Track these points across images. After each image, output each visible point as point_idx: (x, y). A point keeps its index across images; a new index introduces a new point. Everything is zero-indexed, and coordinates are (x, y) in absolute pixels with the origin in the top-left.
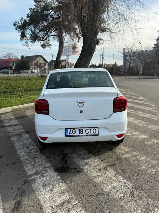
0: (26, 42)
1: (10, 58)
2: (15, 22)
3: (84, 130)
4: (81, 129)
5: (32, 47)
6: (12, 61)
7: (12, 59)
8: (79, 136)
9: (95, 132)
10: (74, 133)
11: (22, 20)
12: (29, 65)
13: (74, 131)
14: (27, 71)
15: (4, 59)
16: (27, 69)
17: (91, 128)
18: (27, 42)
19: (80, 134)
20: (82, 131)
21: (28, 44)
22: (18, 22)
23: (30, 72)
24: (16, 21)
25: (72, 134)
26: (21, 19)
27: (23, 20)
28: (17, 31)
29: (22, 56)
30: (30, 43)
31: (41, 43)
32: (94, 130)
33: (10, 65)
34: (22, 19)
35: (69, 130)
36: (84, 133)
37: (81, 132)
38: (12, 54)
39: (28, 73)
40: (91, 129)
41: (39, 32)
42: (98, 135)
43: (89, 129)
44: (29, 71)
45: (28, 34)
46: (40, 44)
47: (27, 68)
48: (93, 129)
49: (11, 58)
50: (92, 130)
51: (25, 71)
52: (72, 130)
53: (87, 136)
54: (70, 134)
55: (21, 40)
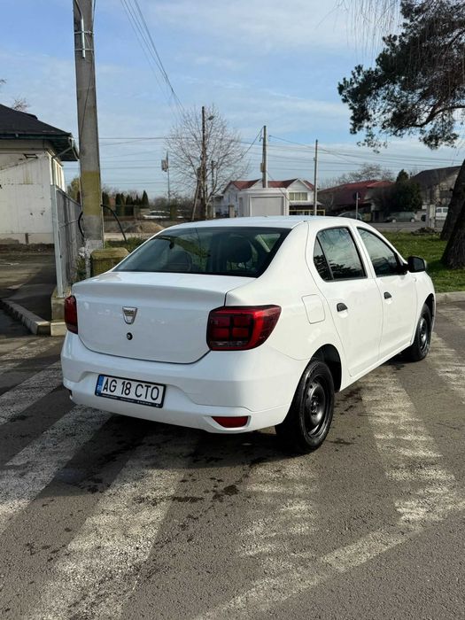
0: (367, 136)
1: (372, 179)
2: (342, 83)
3: (134, 384)
4: (127, 382)
5: (386, 147)
6: (372, 188)
7: (374, 181)
8: (119, 398)
9: (154, 396)
10: (113, 389)
11: (359, 75)
12: (419, 197)
13: (114, 383)
14: (408, 215)
15: (354, 182)
16: (411, 210)
17: (148, 384)
18: (371, 135)
19: (124, 395)
20: (129, 389)
21: (375, 138)
22: (348, 80)
23: (420, 219)
24: (344, 79)
25: (109, 393)
26: (355, 71)
27: (361, 73)
28: (346, 105)
29: (403, 171)
30: (382, 137)
31: (422, 132)
32: (155, 391)
33: (366, 198)
34: (359, 72)
35: (105, 379)
36: (132, 396)
37: (127, 388)
38: (378, 169)
39: (413, 221)
40: (148, 387)
41: (420, 100)
42: (161, 406)
43: (144, 384)
44: (417, 217)
45: (379, 109)
46: (420, 135)
47: (410, 206)
48: (153, 386)
49: (375, 178)
50: (150, 389)
51: (402, 215)
52: (110, 379)
53: (135, 401)
54: (105, 392)
55: (353, 132)
